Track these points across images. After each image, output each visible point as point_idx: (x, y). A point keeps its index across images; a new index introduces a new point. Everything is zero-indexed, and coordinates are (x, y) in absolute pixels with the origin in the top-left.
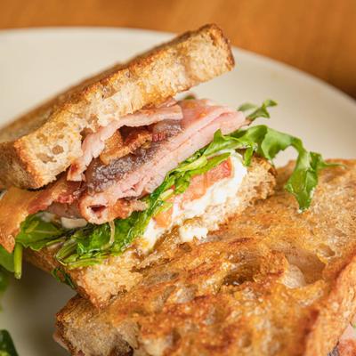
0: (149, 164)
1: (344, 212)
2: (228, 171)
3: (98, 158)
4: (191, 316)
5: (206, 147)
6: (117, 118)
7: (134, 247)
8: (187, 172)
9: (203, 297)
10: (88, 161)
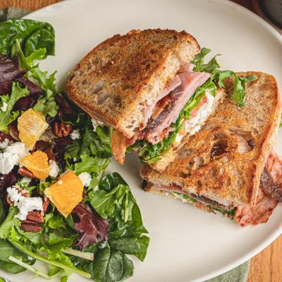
0: (172, 112)
1: (260, 106)
2: (205, 100)
3: (151, 118)
4: (204, 174)
5: (194, 95)
6: (155, 99)
7: (172, 146)
8: (189, 109)
9: (207, 165)
10: (146, 121)
